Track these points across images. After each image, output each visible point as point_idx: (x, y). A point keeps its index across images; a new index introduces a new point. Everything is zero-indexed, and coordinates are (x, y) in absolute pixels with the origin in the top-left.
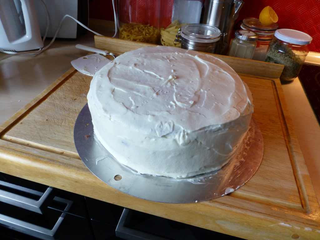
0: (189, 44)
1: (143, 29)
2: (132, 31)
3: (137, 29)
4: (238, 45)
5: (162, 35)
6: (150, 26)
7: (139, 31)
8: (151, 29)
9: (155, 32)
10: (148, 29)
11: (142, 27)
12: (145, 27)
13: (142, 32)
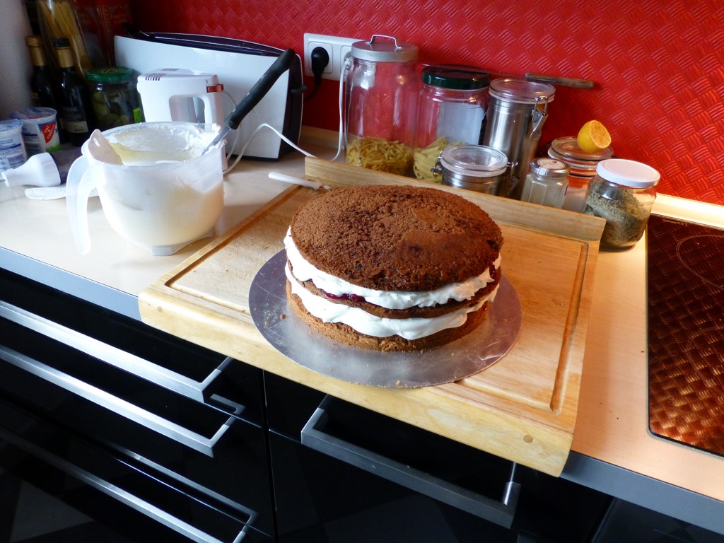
0: (454, 177)
1: (387, 149)
2: (367, 150)
3: (376, 148)
4: (533, 182)
5: (415, 159)
6: (399, 143)
7: (379, 151)
8: (400, 148)
9: (406, 155)
10: (396, 148)
11: (385, 145)
12: (390, 145)
13: (383, 154)
